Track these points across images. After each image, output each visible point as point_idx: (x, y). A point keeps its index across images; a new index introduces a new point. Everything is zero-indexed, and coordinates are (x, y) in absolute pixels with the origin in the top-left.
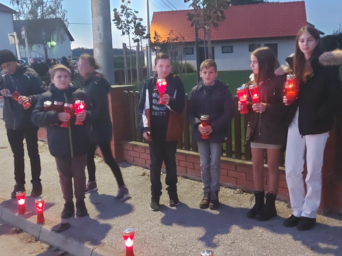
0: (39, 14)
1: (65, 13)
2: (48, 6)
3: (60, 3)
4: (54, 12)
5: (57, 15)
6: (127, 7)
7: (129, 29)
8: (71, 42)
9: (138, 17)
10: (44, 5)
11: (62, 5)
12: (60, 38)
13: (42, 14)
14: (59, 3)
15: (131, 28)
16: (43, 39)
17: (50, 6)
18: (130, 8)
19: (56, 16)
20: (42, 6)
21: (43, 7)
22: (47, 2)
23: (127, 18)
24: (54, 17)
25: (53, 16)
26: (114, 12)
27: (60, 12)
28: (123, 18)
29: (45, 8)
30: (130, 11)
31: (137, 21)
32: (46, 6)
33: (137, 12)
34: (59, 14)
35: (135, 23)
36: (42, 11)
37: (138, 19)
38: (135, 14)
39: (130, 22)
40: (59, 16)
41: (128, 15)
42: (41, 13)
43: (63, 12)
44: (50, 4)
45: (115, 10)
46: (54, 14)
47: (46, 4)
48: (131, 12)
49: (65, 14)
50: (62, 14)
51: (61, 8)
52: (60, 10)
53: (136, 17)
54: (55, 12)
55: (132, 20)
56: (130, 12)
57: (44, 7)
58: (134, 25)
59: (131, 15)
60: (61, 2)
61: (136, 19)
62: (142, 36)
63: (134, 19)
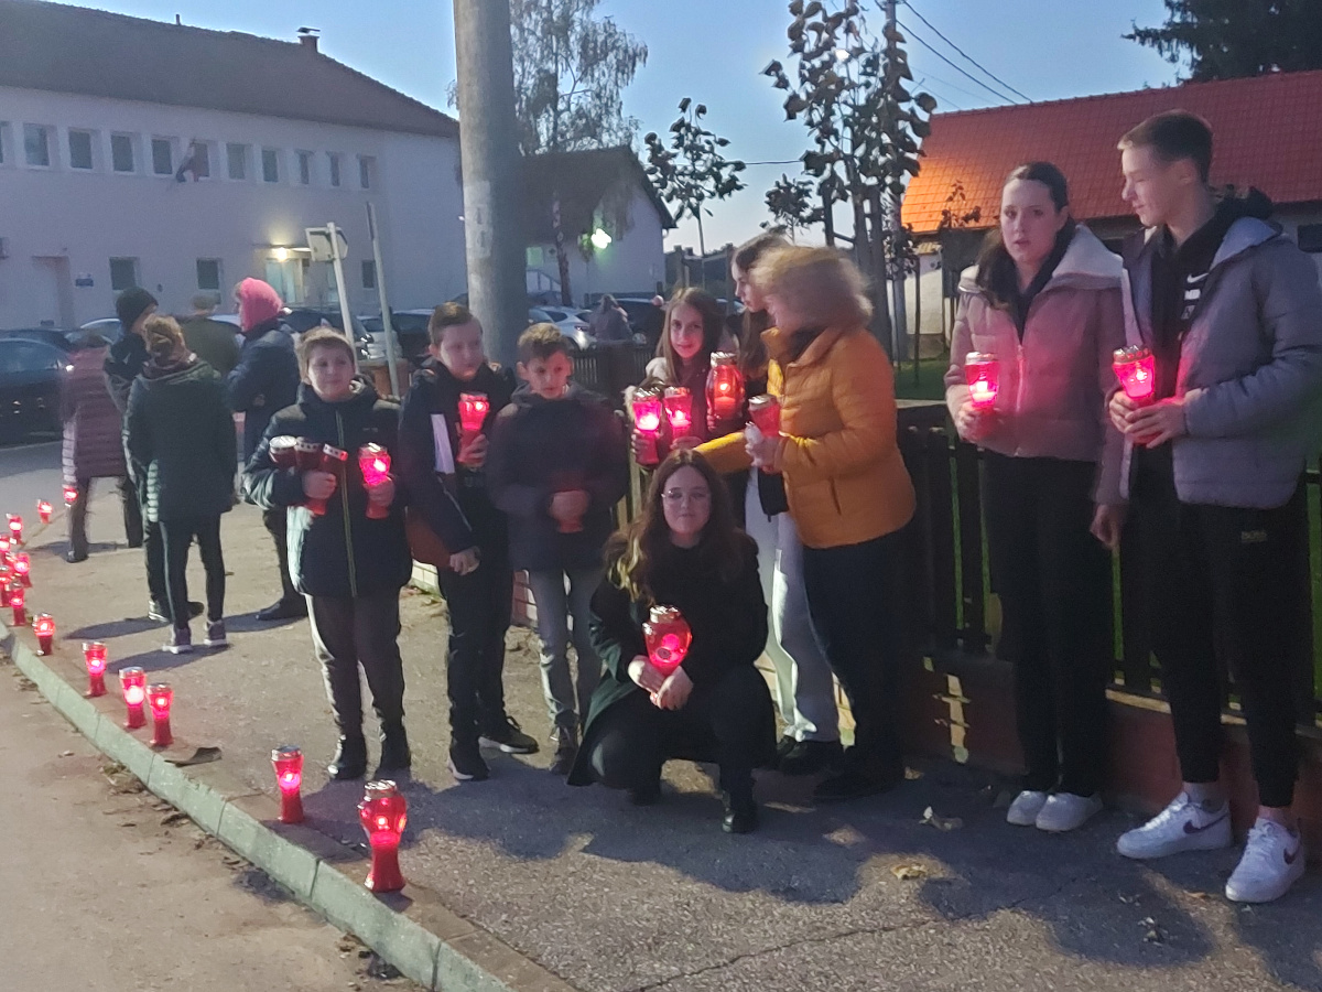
0: (543, 139)
1: (633, 130)
2: (573, 108)
3: (615, 98)
4: (592, 128)
5: (605, 138)
6: (693, 125)
7: (700, 197)
8: (664, 232)
9: (727, 160)
10: (561, 106)
11: (621, 103)
12: (614, 222)
13: (553, 138)
14: (612, 97)
15: (706, 194)
16: (556, 225)
17: (581, 108)
18: (703, 130)
19: (600, 142)
20: (555, 109)
21: (558, 114)
22: (573, 95)
23: (694, 161)
24: (594, 147)
25: (589, 144)
26: (649, 146)
27: (615, 127)
28: (681, 161)
29: (565, 116)
30: (703, 138)
31: (725, 173)
32: (568, 109)
33: (723, 143)
34: (610, 135)
35: (718, 178)
36: (555, 128)
37: (726, 165)
38: (718, 149)
39: (702, 177)
40: (609, 140)
41: (695, 151)
42: (551, 131)
43: (627, 129)
44: (581, 101)
45: (651, 139)
46: (594, 136)
47: (569, 99)
48: (708, 142)
49: (631, 135)
50: (620, 134)
51: (619, 112)
52: (614, 121)
53: (721, 158)
54: (598, 130)
55: (709, 171)
56: (703, 143)
57: (562, 112)
58: (716, 187)
59: (705, 152)
60: (617, 93)
61: (721, 165)
62: (796, 214)
63: (713, 165)
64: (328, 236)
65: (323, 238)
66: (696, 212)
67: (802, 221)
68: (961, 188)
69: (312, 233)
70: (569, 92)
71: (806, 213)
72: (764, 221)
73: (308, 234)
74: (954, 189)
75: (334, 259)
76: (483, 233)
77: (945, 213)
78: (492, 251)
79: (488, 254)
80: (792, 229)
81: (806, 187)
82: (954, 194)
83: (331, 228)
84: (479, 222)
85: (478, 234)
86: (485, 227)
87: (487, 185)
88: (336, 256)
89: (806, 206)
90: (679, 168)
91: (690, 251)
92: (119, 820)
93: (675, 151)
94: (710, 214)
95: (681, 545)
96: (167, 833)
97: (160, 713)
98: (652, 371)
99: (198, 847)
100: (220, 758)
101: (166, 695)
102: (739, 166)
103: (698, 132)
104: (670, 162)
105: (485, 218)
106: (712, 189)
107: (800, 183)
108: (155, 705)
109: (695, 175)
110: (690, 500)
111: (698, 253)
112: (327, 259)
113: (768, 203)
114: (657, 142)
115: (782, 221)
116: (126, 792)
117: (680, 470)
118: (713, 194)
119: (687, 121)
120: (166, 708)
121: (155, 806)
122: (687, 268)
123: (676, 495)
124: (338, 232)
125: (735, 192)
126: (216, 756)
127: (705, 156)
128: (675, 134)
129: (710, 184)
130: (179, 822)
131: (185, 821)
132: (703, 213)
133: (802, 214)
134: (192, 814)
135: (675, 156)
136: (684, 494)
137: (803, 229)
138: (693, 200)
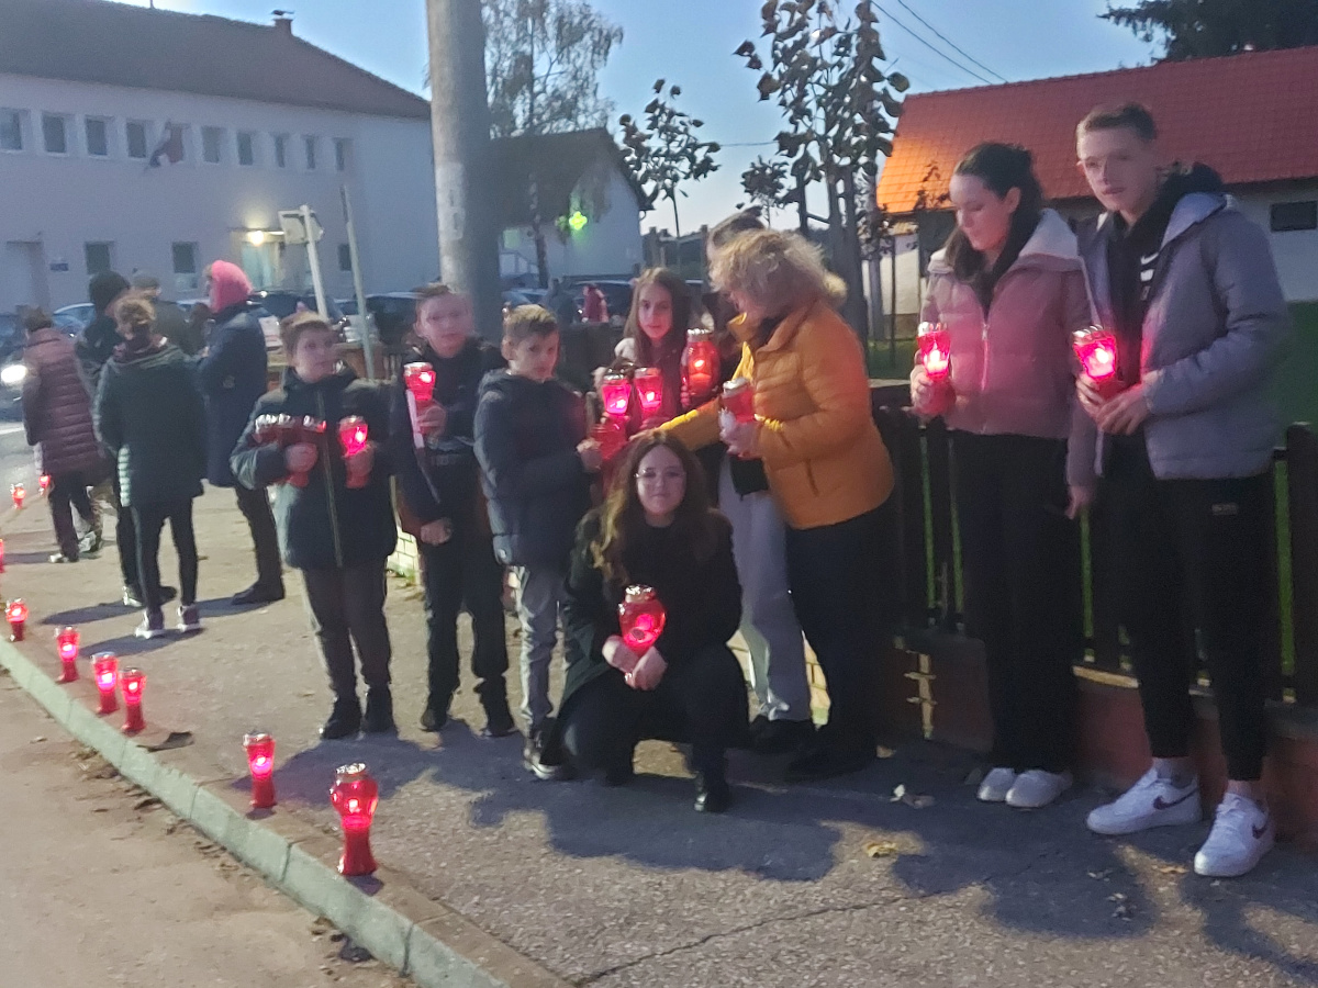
0: (519, 121)
1: (609, 111)
2: (549, 90)
3: (590, 79)
4: (568, 110)
5: (581, 119)
6: (667, 105)
7: (675, 179)
8: (642, 213)
9: (701, 141)
10: (537, 88)
11: (597, 85)
12: (591, 204)
13: (530, 120)
14: (588, 79)
15: (682, 175)
17: (557, 90)
18: (678, 111)
19: (576, 123)
20: (531, 91)
21: (534, 96)
22: (550, 78)
23: (669, 142)
24: (570, 129)
25: (565, 126)
26: (623, 127)
27: (591, 109)
28: (656, 143)
29: (541, 98)
30: (678, 119)
31: (700, 155)
32: (544, 91)
33: (698, 124)
34: (586, 117)
35: (692, 159)
36: (531, 109)
37: (700, 146)
38: (693, 130)
39: (676, 158)
40: (586, 121)
41: (669, 132)
42: (528, 114)
43: (603, 110)
44: (557, 82)
45: (625, 120)
46: (570, 117)
47: (545, 82)
48: (682, 123)
49: (606, 118)
50: (597, 115)
51: (595, 92)
52: (590, 102)
53: (696, 139)
54: (574, 112)
55: (683, 151)
56: (677, 124)
57: (539, 93)
58: (691, 167)
59: (680, 133)
60: (594, 74)
61: (696, 146)
62: (772, 195)
63: (688, 146)
64: (302, 219)
65: (297, 221)
66: (670, 193)
67: (778, 201)
68: (935, 168)
69: (286, 216)
70: (545, 73)
71: (781, 194)
72: (740, 202)
73: (282, 219)
74: (929, 169)
75: (307, 243)
76: (455, 215)
77: (921, 193)
78: (465, 233)
79: (461, 236)
80: (768, 210)
81: (782, 168)
82: (930, 174)
83: (305, 210)
84: (452, 203)
85: (451, 217)
86: (458, 209)
87: (459, 167)
88: (310, 239)
89: (782, 187)
90: (654, 150)
91: (665, 233)
92: (91, 805)
93: (649, 132)
94: (685, 195)
95: (654, 525)
96: (139, 818)
97: (133, 698)
98: (621, 352)
99: (171, 831)
100: (192, 743)
101: (138, 678)
102: (714, 147)
103: (671, 114)
104: (645, 144)
105: (458, 200)
106: (688, 171)
107: (775, 164)
108: (127, 690)
109: (668, 155)
110: (664, 480)
111: (673, 233)
112: (301, 242)
113: (743, 183)
114: (631, 123)
115: (757, 202)
116: (98, 777)
117: (655, 450)
118: (687, 176)
119: (661, 102)
120: (138, 692)
121: (128, 791)
122: (662, 249)
123: (650, 475)
124: (312, 215)
125: (710, 173)
126: (188, 740)
127: (679, 138)
128: (650, 115)
129: (684, 165)
130: (150, 807)
131: (157, 806)
132: (678, 195)
133: (778, 195)
134: (165, 799)
135: (650, 137)
136: (659, 474)
137: (779, 211)
138: (668, 182)
